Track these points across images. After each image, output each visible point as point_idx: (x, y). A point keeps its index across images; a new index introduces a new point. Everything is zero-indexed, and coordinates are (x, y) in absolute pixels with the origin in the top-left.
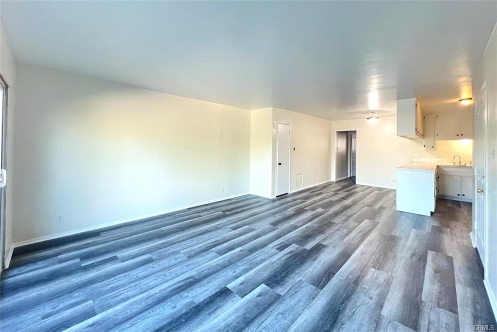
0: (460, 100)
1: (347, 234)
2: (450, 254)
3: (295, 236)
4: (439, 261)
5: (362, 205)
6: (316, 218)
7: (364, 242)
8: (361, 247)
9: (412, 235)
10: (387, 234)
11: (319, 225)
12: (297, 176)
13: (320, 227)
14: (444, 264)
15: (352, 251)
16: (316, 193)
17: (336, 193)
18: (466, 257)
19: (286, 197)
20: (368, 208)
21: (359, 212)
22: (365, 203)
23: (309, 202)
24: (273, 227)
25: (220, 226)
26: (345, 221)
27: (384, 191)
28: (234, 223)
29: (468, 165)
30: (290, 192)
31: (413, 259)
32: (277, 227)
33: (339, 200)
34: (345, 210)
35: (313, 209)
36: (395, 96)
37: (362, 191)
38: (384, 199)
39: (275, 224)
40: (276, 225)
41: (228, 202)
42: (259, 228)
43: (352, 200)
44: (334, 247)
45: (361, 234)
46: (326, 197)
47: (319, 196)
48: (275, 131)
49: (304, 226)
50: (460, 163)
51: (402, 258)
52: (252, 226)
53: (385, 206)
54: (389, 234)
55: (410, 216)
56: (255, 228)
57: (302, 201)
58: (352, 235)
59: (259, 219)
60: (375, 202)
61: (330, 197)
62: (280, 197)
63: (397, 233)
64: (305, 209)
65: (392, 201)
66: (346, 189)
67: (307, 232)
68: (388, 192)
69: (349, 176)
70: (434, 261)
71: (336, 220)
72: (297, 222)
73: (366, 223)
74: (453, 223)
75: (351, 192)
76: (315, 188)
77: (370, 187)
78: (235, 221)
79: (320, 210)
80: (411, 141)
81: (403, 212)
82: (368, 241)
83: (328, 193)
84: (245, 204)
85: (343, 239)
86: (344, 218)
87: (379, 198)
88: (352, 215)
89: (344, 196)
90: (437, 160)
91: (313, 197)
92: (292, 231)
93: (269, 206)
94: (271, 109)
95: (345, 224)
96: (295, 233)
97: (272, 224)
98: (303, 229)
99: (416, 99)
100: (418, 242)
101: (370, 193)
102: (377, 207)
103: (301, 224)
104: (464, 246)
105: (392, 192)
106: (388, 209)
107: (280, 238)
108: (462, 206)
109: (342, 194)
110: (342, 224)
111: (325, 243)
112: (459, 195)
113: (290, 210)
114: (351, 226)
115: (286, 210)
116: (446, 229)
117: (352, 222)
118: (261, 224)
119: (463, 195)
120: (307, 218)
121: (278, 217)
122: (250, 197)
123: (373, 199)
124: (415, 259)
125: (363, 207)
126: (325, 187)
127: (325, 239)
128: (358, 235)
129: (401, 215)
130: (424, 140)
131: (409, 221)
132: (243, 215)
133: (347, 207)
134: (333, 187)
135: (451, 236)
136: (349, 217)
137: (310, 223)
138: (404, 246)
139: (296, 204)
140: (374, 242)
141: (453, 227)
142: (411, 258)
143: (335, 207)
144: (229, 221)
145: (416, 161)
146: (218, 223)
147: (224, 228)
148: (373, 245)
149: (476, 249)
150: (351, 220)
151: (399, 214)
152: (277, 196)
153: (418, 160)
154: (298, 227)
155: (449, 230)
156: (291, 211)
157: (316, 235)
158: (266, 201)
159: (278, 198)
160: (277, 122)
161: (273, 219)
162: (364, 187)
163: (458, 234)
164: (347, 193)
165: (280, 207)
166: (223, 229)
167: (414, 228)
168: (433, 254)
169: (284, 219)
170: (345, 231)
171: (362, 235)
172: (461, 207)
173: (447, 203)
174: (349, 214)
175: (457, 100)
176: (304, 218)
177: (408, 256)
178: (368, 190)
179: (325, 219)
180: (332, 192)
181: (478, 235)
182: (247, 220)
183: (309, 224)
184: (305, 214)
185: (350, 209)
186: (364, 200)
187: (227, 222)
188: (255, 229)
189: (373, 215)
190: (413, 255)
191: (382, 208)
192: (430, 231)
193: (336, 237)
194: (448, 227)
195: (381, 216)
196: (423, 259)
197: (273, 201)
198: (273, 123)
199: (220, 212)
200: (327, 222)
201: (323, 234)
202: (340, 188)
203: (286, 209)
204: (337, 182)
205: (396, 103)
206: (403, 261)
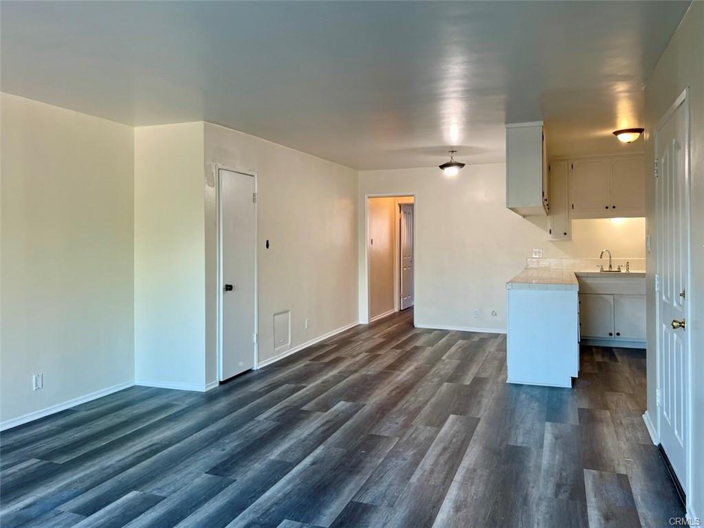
0: (617, 133)
1: (415, 463)
2: (622, 471)
3: (286, 495)
4: (607, 491)
5: (436, 380)
6: (335, 431)
7: (458, 477)
8: (453, 492)
9: (548, 438)
10: (500, 445)
11: (345, 451)
12: (275, 317)
13: (349, 455)
14: (615, 494)
15: (434, 507)
16: (327, 360)
17: (374, 354)
18: (648, 469)
19: (248, 382)
20: (450, 384)
21: (433, 400)
22: (443, 372)
23: (311, 386)
24: (219, 479)
25: (34, 511)
26: (406, 426)
27: (476, 339)
28: (87, 490)
29: (623, 271)
30: (256, 366)
31: (560, 497)
32: (232, 477)
33: (381, 372)
34: (402, 397)
35: (325, 407)
36: (503, 114)
37: (431, 343)
38: (480, 359)
39: (222, 470)
40: (226, 470)
41: (61, 422)
42: (174, 492)
43: (411, 368)
44: (391, 505)
45: (446, 456)
46: (353, 368)
47: (334, 367)
48: (212, 191)
49: (308, 460)
50: (611, 266)
51: (540, 499)
52: (151, 490)
53: (483, 376)
54: (503, 446)
55: (536, 392)
56: (163, 494)
57: (292, 386)
58: (428, 462)
59: (173, 463)
60: (462, 368)
61: (362, 366)
62: (230, 384)
63: (519, 440)
64: (304, 408)
65: (496, 362)
66: (395, 344)
67: (318, 477)
68: (485, 339)
69: (396, 310)
70: (598, 492)
71: (387, 429)
72: (285, 452)
73: (451, 424)
74: (612, 398)
75: (408, 348)
76: (321, 346)
77: (444, 333)
78: (88, 482)
79: (341, 405)
80: (525, 220)
81: (521, 385)
82: (465, 470)
83: (354, 357)
84: (123, 419)
85: (409, 479)
86: (401, 420)
87: (468, 357)
88: (419, 410)
89: (391, 361)
90: (572, 261)
91: (320, 371)
92: (275, 482)
93: (201, 415)
94: (200, 125)
95: (408, 435)
96: (284, 487)
97: (214, 471)
98: (305, 470)
99: (541, 123)
100: (562, 453)
101: (448, 346)
102: (468, 381)
103: (298, 454)
104: (639, 445)
105: (492, 340)
106: (491, 381)
107: (243, 509)
108: (619, 358)
109: (388, 357)
110: (401, 437)
111: (367, 499)
112: (611, 334)
113: (262, 417)
114: (422, 438)
115: (253, 419)
116: (603, 412)
117: (421, 427)
118: (178, 476)
119: (618, 334)
120: (312, 433)
121: (231, 444)
122: (137, 394)
123: (455, 362)
124: (563, 496)
125: (440, 384)
126: (345, 341)
127: (364, 489)
128: (442, 461)
129: (518, 394)
130: (549, 217)
131: (535, 405)
132: (119, 457)
133: (404, 390)
134: (365, 340)
135: (615, 426)
136: (413, 414)
137: (321, 447)
138: (538, 467)
139: (280, 398)
140: (479, 472)
141: (613, 406)
142: (556, 495)
143: (377, 392)
144: (69, 485)
145: (535, 265)
146: (28, 500)
147: (51, 514)
148: (477, 480)
149: (660, 448)
150: (418, 421)
151: (515, 390)
152: (221, 383)
153: (538, 262)
154: (293, 465)
155: (608, 413)
156: (265, 420)
157: (342, 481)
158: (189, 401)
159: (226, 386)
160: (220, 166)
161: (215, 455)
162: (432, 335)
163: (625, 421)
164: (399, 351)
165: (234, 414)
166: (48, 520)
167: (547, 421)
168: (594, 475)
169: (248, 448)
170: (410, 453)
171: (450, 458)
172: (616, 361)
173: (592, 355)
174: (412, 408)
175: (610, 132)
176: (303, 437)
177: (550, 492)
178: (444, 339)
179: (357, 430)
180: (364, 354)
181: (663, 417)
182: (131, 471)
183: (318, 451)
184: (306, 422)
185: (412, 392)
186: (439, 366)
187: (61, 490)
188: (164, 498)
189: (464, 401)
190: (559, 486)
191: (478, 381)
192: (578, 424)
193: (391, 477)
194: (606, 407)
195: (479, 403)
196: (578, 493)
197: (210, 397)
198: (207, 168)
199: (34, 461)
200: (362, 436)
201: (358, 472)
202: (382, 340)
203: (252, 415)
204: (373, 326)
205: (505, 130)
206: (543, 508)
